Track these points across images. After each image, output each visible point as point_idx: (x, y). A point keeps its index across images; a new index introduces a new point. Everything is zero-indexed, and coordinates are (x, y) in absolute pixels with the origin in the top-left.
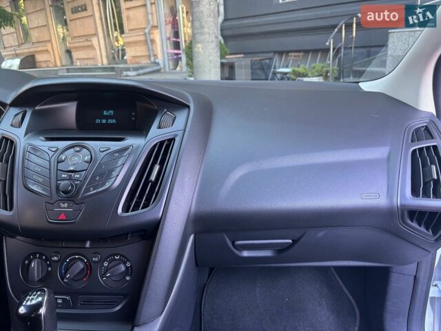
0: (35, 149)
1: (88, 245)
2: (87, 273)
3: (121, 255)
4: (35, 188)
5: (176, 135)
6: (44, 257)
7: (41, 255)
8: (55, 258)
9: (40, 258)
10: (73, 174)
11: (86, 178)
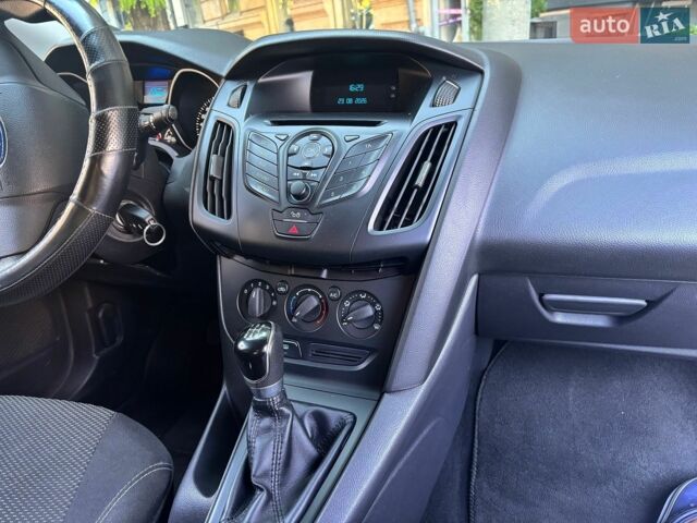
0: (259, 136)
1: (324, 274)
2: (322, 314)
3: (368, 293)
4: (258, 189)
5: (460, 117)
6: (268, 287)
7: (264, 283)
8: (282, 289)
9: (263, 287)
10: (308, 172)
11: (325, 178)
